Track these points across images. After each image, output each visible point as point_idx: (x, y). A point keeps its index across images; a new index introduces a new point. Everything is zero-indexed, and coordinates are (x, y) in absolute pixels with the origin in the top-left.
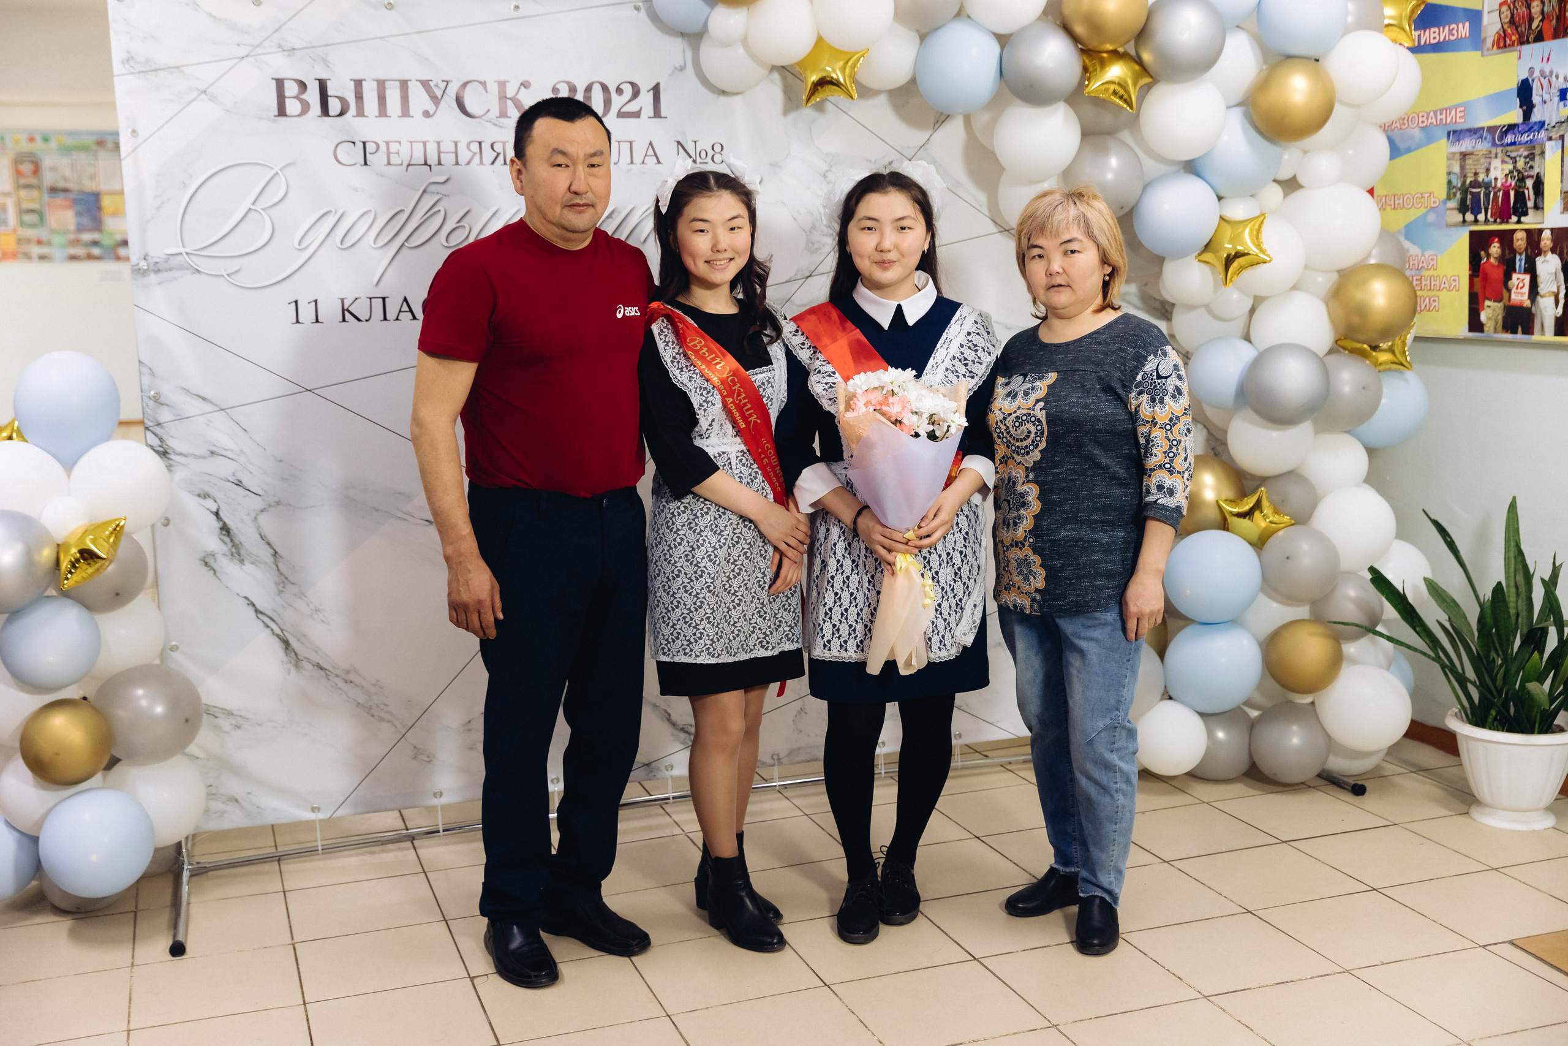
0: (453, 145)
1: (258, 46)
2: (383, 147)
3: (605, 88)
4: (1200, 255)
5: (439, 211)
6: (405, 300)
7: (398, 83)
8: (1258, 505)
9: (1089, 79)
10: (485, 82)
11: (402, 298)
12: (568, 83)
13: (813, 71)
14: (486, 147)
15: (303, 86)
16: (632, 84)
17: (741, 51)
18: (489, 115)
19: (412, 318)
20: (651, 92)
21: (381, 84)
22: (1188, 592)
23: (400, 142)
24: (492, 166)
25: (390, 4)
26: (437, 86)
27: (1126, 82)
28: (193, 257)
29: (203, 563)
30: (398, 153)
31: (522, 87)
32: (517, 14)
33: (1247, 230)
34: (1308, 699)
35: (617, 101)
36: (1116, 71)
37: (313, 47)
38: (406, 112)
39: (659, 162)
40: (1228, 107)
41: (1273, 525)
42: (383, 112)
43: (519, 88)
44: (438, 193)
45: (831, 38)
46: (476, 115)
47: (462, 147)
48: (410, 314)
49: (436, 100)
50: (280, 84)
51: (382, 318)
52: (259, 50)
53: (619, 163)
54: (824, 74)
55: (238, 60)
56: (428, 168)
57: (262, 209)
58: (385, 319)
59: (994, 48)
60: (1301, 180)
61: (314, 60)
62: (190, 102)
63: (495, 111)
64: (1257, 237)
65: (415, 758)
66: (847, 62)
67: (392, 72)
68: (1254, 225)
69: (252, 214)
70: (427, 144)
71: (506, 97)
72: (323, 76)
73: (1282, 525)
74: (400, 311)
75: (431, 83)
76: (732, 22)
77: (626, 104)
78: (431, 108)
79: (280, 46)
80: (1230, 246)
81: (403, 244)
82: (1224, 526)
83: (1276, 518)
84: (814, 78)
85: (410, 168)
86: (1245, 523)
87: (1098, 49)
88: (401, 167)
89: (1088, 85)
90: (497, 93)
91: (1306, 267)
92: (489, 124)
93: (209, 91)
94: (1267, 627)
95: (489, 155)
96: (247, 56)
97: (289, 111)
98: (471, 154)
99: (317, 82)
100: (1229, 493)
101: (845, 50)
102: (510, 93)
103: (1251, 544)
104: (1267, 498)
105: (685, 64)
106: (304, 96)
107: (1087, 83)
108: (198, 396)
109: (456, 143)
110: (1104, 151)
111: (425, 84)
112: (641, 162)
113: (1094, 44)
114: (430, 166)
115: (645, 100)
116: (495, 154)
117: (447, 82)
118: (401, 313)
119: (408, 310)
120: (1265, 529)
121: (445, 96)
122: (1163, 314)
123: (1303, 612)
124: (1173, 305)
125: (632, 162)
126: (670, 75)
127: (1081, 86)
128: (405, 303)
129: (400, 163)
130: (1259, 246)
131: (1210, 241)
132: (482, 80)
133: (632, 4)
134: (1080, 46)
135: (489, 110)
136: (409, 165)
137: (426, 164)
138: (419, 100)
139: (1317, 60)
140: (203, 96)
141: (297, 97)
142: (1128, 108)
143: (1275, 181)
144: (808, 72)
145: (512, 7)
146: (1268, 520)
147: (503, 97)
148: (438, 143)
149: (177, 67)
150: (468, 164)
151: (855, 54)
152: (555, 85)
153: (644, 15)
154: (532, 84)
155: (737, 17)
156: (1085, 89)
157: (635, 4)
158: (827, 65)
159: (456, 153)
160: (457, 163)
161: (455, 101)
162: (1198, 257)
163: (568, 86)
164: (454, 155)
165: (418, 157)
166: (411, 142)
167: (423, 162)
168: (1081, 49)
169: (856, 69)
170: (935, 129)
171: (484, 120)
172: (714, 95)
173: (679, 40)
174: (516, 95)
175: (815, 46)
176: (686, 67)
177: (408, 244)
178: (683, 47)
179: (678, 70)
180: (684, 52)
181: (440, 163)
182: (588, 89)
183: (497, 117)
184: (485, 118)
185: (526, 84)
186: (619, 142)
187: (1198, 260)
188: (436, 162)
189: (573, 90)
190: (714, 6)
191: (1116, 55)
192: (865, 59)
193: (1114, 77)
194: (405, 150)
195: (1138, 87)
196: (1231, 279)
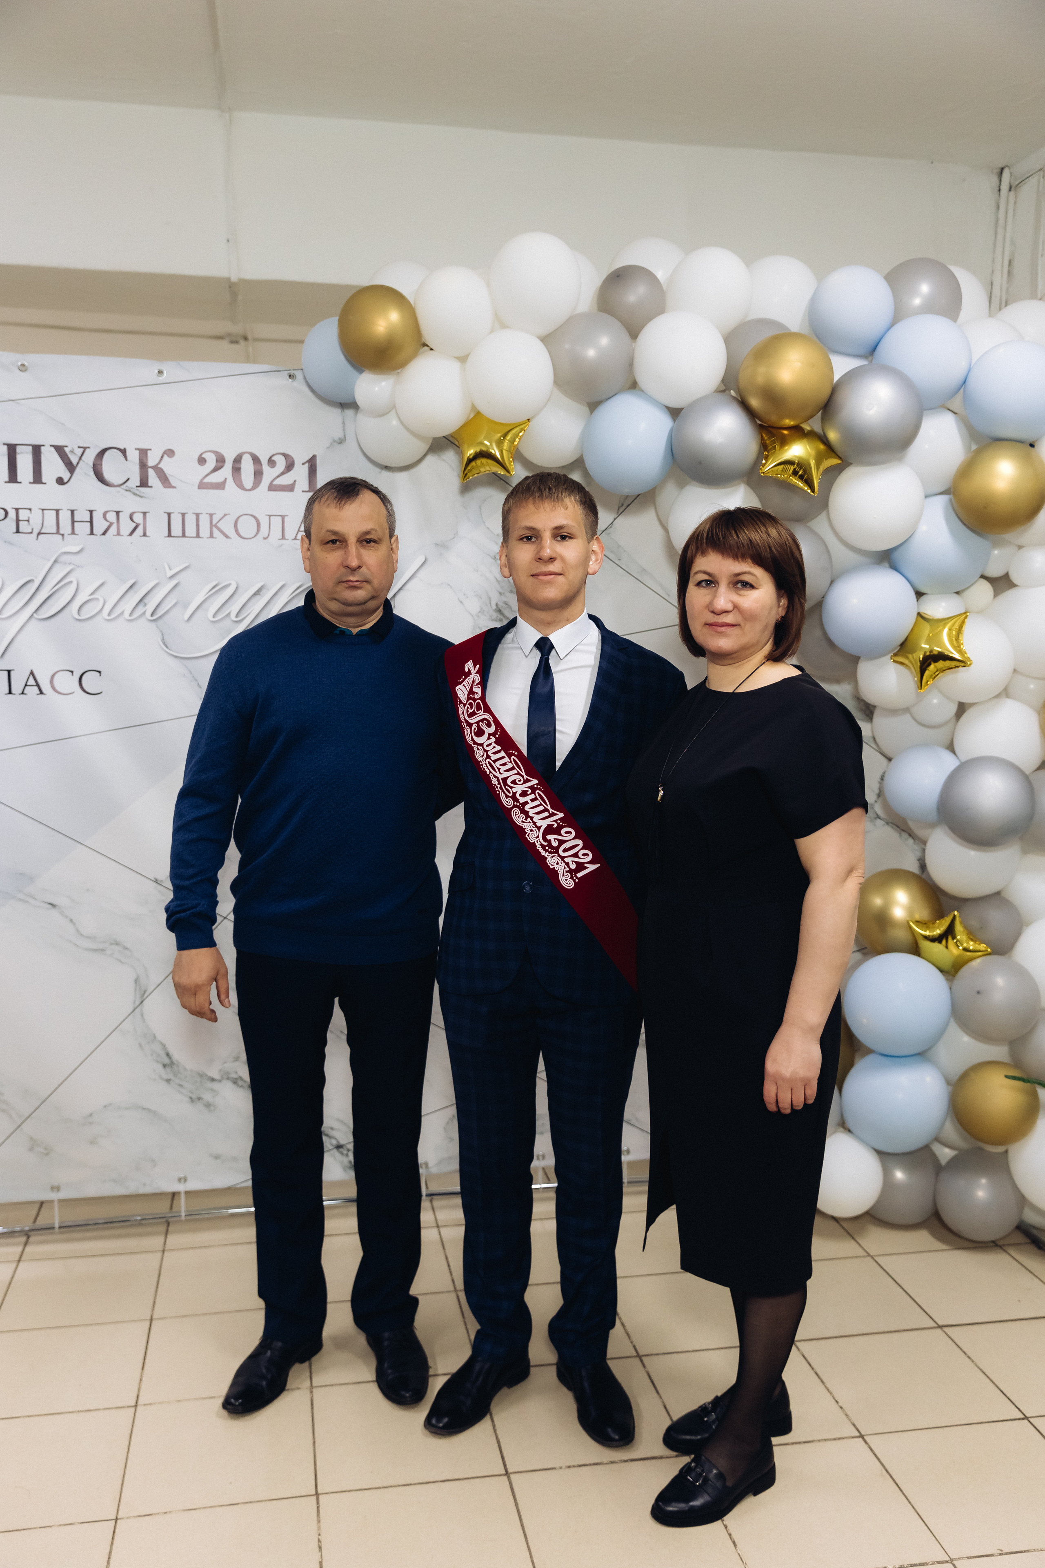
0: (88, 513)
2: (12, 514)
3: (256, 460)
4: (896, 655)
5: (71, 582)
6: (32, 673)
7: (31, 448)
8: (949, 932)
9: (767, 458)
10: (125, 449)
11: (28, 673)
12: (215, 452)
13: (470, 445)
14: (124, 517)
16: (286, 456)
17: (395, 422)
18: (127, 484)
19: (39, 692)
20: (307, 465)
21: (12, 450)
23: (30, 509)
24: (130, 537)
25: (23, 365)
26: (72, 452)
27: (810, 465)
30: (28, 521)
31: (165, 456)
32: (163, 378)
33: (946, 630)
34: (1001, 1149)
35: (269, 473)
36: (797, 450)
38: (37, 478)
40: (927, 496)
41: (969, 953)
42: (13, 477)
43: (162, 457)
44: (70, 563)
45: (487, 410)
46: (116, 484)
47: (97, 517)
48: (36, 688)
49: (71, 467)
51: (7, 691)
53: (269, 539)
54: (484, 449)
56: (60, 537)
58: (10, 692)
59: (665, 423)
60: (1014, 578)
63: (135, 480)
64: (957, 638)
65: (31, 1149)
66: (505, 436)
67: (24, 437)
68: (953, 625)
70: (60, 512)
71: (147, 465)
73: (980, 954)
74: (26, 685)
75: (66, 449)
76: (377, 389)
77: (278, 476)
78: (66, 475)
80: (927, 646)
81: (32, 615)
82: (915, 950)
83: (971, 945)
84: (471, 452)
85: (41, 536)
86: (937, 948)
87: (776, 425)
88: (30, 535)
89: (765, 464)
90: (137, 461)
91: (1015, 671)
92: (128, 493)
94: (957, 1067)
95: (126, 526)
98: (107, 524)
100: (923, 913)
101: (502, 422)
102: (151, 462)
103: (941, 971)
104: (961, 923)
105: (345, 435)
107: (764, 461)
109: (91, 512)
111: (60, 450)
113: (773, 418)
114: (63, 535)
115: (300, 473)
116: (134, 525)
117: (85, 448)
118: (27, 687)
119: (34, 683)
120: (959, 956)
121: (81, 462)
122: (867, 715)
123: (999, 1052)
124: (875, 707)
125: (283, 538)
126: (328, 448)
127: (757, 464)
128: (31, 677)
129: (30, 531)
130: (958, 648)
131: (906, 640)
132: (122, 448)
133: (287, 373)
134: (759, 422)
135: (128, 479)
136: (39, 534)
137: (58, 532)
138: (52, 466)
139: (1032, 446)
142: (809, 491)
143: (983, 577)
144: (465, 446)
145: (157, 371)
146: (961, 948)
147: (143, 466)
148: (72, 512)
150: (104, 534)
151: (512, 427)
152: (201, 455)
153: (299, 384)
154: (176, 453)
155: (383, 384)
156: (761, 467)
157: (289, 372)
158: (482, 438)
159: (91, 522)
160: (92, 533)
161: (92, 470)
162: (894, 658)
163: (216, 456)
164: (89, 524)
165: (50, 525)
166: (43, 510)
167: (55, 531)
168: (760, 425)
169: (516, 443)
170: (619, 513)
171: (123, 489)
172: (378, 470)
173: (338, 411)
174: (159, 463)
175: (472, 418)
176: (345, 440)
177: (38, 615)
178: (343, 419)
179: (337, 442)
180: (344, 424)
181: (73, 533)
182: (238, 460)
183: (137, 487)
184: (124, 486)
185: (170, 453)
186: (270, 516)
187: (894, 661)
188: (70, 531)
189: (221, 461)
190: (361, 371)
191: (798, 432)
192: (526, 432)
193: (795, 456)
194: (36, 518)
195: (821, 469)
196: (927, 682)
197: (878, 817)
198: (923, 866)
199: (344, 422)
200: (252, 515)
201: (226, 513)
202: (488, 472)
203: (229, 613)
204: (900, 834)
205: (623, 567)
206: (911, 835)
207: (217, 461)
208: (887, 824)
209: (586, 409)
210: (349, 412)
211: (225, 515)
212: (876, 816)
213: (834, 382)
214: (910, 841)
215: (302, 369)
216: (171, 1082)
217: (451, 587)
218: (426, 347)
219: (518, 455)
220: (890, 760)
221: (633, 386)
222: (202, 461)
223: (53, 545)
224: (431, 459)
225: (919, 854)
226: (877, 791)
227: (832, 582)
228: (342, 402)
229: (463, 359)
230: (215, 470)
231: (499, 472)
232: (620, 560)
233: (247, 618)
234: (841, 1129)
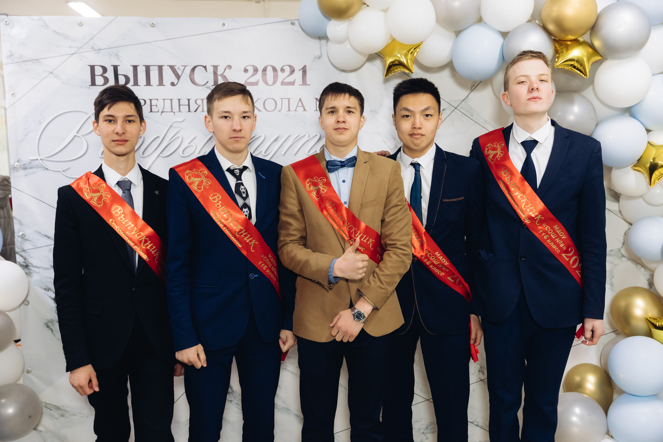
0: (187, 100)
1: (80, 48)
2: (148, 102)
3: (275, 69)
4: (635, 166)
5: (179, 137)
7: (157, 67)
9: (558, 58)
10: (206, 66)
12: (253, 66)
13: (390, 56)
15: (105, 70)
16: (290, 66)
17: (349, 46)
18: (207, 84)
20: (301, 71)
21: (148, 69)
22: (622, 376)
23: (157, 100)
25: (153, 24)
26: (179, 68)
27: (583, 60)
28: (44, 162)
29: (46, 326)
30: (156, 106)
31: (227, 69)
32: (225, 28)
35: (281, 76)
36: (576, 53)
37: (110, 48)
38: (161, 83)
39: (305, 110)
40: (653, 75)
42: (148, 83)
43: (225, 69)
44: (178, 127)
45: (398, 38)
46: (201, 84)
47: (192, 102)
49: (178, 77)
50: (92, 68)
52: (82, 50)
53: (282, 111)
54: (397, 59)
55: (70, 55)
56: (173, 113)
57: (82, 136)
59: (499, 40)
61: (111, 55)
62: (44, 78)
63: (212, 82)
66: (409, 51)
67: (153, 61)
69: (76, 138)
70: (173, 100)
71: (217, 74)
72: (116, 64)
75: (175, 67)
77: (286, 77)
78: (175, 81)
79: (93, 48)
81: (159, 155)
82: (649, 335)
84: (390, 62)
85: (163, 113)
86: (662, 333)
87: (565, 39)
88: (157, 113)
89: (557, 61)
90: (212, 72)
92: (208, 89)
93: (54, 72)
96: (75, 53)
97: (97, 83)
98: (197, 106)
99: (113, 67)
100: (652, 313)
101: (407, 43)
102: (220, 72)
105: (321, 54)
106: (105, 75)
107: (557, 60)
108: (46, 236)
109: (189, 100)
110: (572, 102)
111: (172, 68)
112: (295, 110)
113: (562, 36)
114: (174, 112)
115: (298, 75)
117: (185, 66)
121: (183, 74)
122: (616, 199)
124: (620, 194)
125: (289, 110)
126: (312, 61)
129: (157, 111)
131: (641, 157)
132: (204, 66)
133: (290, 22)
134: (553, 38)
135: (208, 82)
136: (162, 112)
137: (172, 111)
138: (168, 76)
140: (51, 75)
141: (101, 75)
142: (583, 76)
144: (387, 57)
145: (222, 24)
147: (215, 74)
148: (179, 100)
149: (37, 60)
150: (195, 111)
151: (412, 47)
152: (245, 67)
153: (297, 27)
154: (232, 67)
155: (342, 26)
156: (555, 63)
157: (291, 21)
158: (396, 53)
159: (189, 105)
160: (189, 111)
161: (189, 78)
162: (633, 168)
163: (253, 68)
164: (188, 106)
165: (168, 108)
166: (164, 100)
167: (170, 110)
168: (554, 40)
169: (415, 55)
170: (472, 90)
171: (205, 87)
172: (339, 72)
173: (317, 41)
174: (223, 73)
175: (391, 42)
176: (322, 56)
177: (162, 155)
178: (321, 45)
179: (317, 58)
180: (321, 48)
181: (180, 111)
182: (265, 70)
183: (212, 86)
184: (205, 86)
185: (230, 67)
186: (282, 99)
187: (634, 169)
188: (178, 110)
189: (256, 70)
190: (330, 20)
191: (576, 42)
192: (420, 49)
193: (575, 56)
194: (160, 104)
195: (591, 63)
196: (655, 182)
197: (623, 256)
198: (651, 284)
199: (321, 47)
200: (272, 99)
201: (259, 98)
202: (399, 71)
203: (261, 152)
204: (637, 266)
205: (474, 120)
206: (643, 266)
207: (254, 71)
208: (629, 260)
209: (453, 35)
210: (324, 42)
211: (258, 99)
212: (622, 256)
213: (598, 13)
214: (643, 269)
215: (298, 20)
216: (232, 402)
217: (379, 134)
218: (365, 5)
219: (416, 62)
220: (631, 224)
221: (480, 20)
222: (246, 71)
223: (169, 118)
224: (368, 65)
225: (648, 277)
226: (622, 241)
227: (597, 125)
228: (319, 36)
229: (385, 11)
230: (253, 75)
231: (406, 71)
232: (472, 116)
233: (270, 154)
234: (607, 436)
